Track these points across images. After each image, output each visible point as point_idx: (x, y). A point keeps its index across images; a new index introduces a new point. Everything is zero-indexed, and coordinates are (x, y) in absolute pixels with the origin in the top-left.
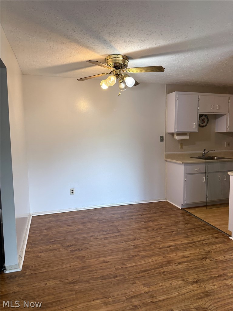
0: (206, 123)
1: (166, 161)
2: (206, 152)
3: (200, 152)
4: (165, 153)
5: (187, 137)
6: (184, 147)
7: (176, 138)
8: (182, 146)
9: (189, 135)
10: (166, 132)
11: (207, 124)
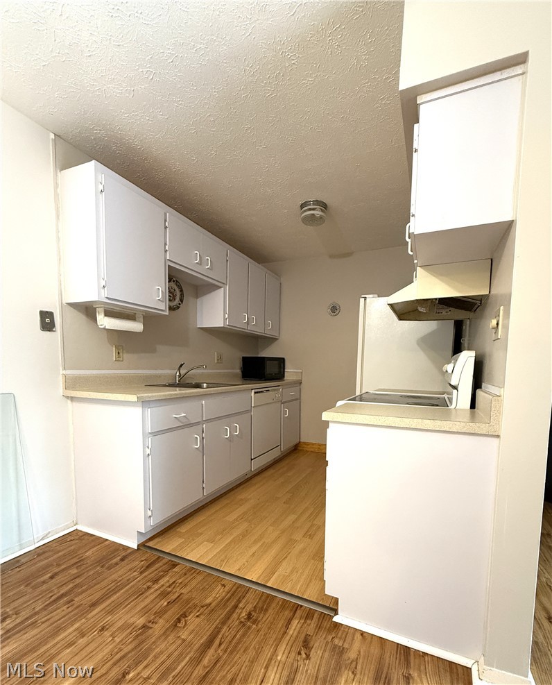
0: (177, 301)
1: (67, 397)
2: (183, 372)
3: (169, 372)
4: (63, 372)
5: (137, 327)
6: (125, 356)
7: (105, 322)
8: (121, 354)
9: (142, 319)
10: (64, 302)
11: (180, 304)
